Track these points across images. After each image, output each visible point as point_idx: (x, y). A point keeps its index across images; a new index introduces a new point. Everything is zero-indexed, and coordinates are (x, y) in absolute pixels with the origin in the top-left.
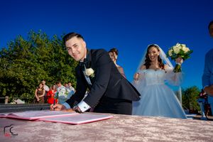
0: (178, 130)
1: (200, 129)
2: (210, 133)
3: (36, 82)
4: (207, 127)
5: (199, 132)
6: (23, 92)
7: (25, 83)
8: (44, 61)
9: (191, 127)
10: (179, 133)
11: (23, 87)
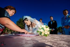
0: (56, 38)
1: (62, 37)
2: (65, 39)
4: (64, 37)
5: (62, 38)
9: (60, 37)
10: (57, 39)
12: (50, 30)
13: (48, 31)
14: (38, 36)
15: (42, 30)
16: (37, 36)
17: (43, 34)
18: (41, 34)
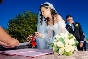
3: (28, 34)
6: (22, 39)
7: (22, 35)
8: (32, 24)
11: (21, 36)
12: (77, 44)
13: (72, 45)
14: (51, 55)
15: (60, 44)
16: (49, 55)
17: (61, 52)
18: (58, 51)
